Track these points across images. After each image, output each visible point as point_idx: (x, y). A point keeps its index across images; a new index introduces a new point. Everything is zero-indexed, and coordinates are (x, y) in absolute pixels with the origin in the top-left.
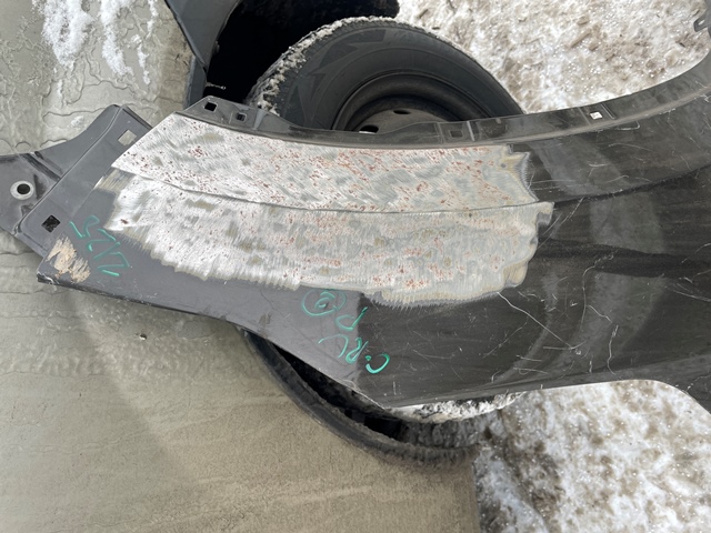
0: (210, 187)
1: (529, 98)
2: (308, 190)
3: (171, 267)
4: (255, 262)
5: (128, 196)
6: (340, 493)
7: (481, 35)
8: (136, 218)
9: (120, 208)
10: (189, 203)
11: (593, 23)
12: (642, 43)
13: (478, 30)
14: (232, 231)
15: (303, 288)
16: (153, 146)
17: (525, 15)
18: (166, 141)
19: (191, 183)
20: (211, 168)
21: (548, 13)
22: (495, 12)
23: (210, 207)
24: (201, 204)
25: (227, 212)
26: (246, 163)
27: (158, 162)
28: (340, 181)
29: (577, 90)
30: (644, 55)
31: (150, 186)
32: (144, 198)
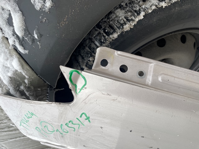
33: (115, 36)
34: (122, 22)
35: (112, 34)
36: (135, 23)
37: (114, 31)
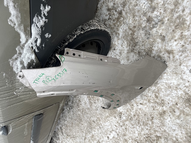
33: (67, 44)
34: (69, 39)
35: (65, 43)
36: (74, 39)
37: (66, 42)
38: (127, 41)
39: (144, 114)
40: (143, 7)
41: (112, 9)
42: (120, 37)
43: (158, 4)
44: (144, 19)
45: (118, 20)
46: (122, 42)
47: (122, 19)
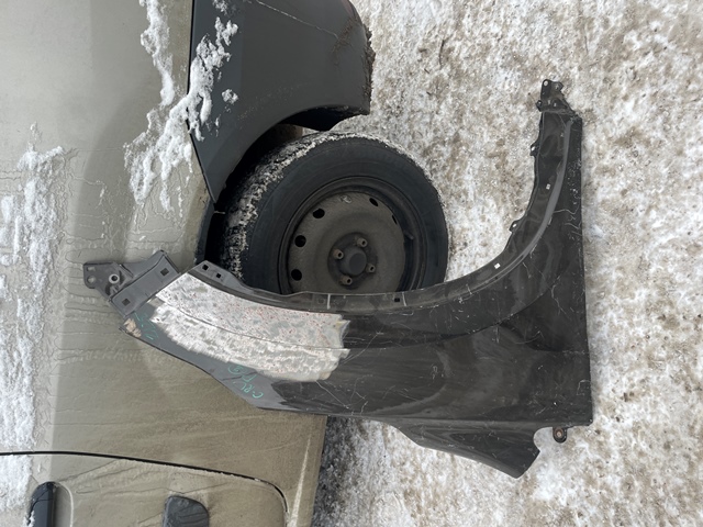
0: (197, 315)
1: (458, 174)
2: (240, 324)
3: (175, 343)
4: (211, 349)
5: (161, 310)
6: (246, 417)
7: (450, 100)
8: (163, 320)
9: (157, 314)
10: (186, 320)
11: (505, 147)
12: (520, 184)
13: (449, 95)
14: (203, 335)
15: (229, 363)
16: (174, 289)
17: (476, 109)
18: (181, 288)
19: (188, 311)
20: (199, 305)
21: (487, 119)
22: (463, 89)
23: (195, 324)
24: (191, 322)
25: (202, 327)
26: (215, 305)
27: (176, 298)
28: (255, 322)
29: (481, 188)
30: (518, 193)
31: (171, 308)
32: (168, 313)
38: (492, 194)
39: (662, 443)
40: (507, 87)
41: (434, 145)
42: (471, 197)
43: (538, 56)
44: (518, 112)
45: (454, 160)
46: (481, 207)
47: (464, 148)
